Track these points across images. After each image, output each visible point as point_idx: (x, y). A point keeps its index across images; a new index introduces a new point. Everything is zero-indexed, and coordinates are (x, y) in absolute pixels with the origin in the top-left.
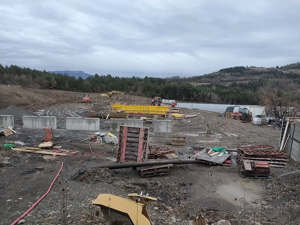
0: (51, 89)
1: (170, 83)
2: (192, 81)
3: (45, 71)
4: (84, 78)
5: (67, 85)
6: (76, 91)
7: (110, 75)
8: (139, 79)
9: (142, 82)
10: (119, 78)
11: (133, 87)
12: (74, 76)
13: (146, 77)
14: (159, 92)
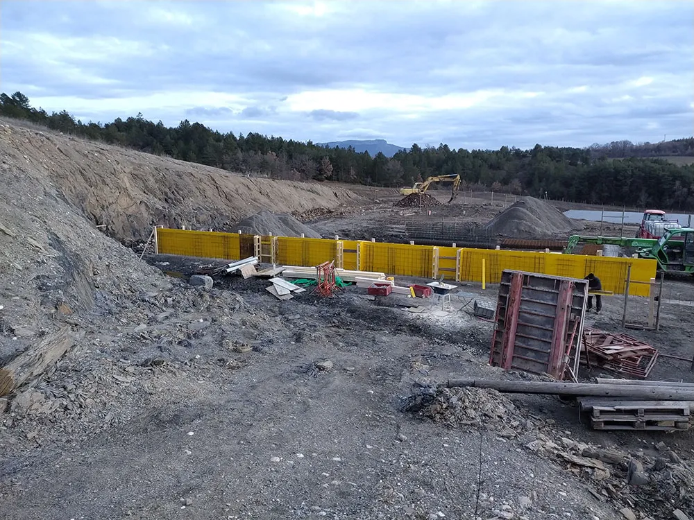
0: (320, 180)
1: (602, 159)
2: (668, 153)
3: (310, 143)
4: (389, 155)
5: (353, 172)
6: (371, 185)
7: (446, 146)
8: (518, 153)
9: (526, 161)
10: (468, 152)
11: (503, 173)
12: (366, 151)
13: (538, 146)
14: (571, 185)
